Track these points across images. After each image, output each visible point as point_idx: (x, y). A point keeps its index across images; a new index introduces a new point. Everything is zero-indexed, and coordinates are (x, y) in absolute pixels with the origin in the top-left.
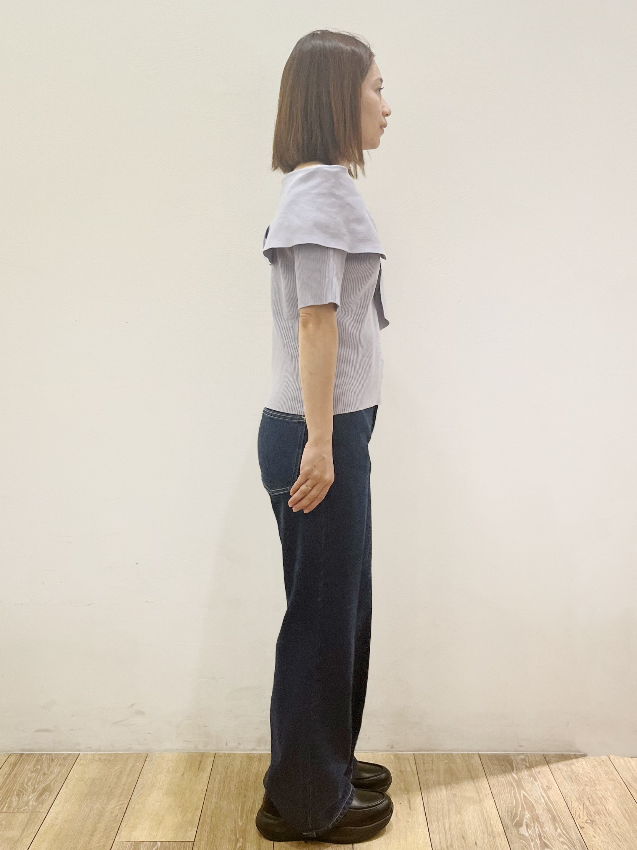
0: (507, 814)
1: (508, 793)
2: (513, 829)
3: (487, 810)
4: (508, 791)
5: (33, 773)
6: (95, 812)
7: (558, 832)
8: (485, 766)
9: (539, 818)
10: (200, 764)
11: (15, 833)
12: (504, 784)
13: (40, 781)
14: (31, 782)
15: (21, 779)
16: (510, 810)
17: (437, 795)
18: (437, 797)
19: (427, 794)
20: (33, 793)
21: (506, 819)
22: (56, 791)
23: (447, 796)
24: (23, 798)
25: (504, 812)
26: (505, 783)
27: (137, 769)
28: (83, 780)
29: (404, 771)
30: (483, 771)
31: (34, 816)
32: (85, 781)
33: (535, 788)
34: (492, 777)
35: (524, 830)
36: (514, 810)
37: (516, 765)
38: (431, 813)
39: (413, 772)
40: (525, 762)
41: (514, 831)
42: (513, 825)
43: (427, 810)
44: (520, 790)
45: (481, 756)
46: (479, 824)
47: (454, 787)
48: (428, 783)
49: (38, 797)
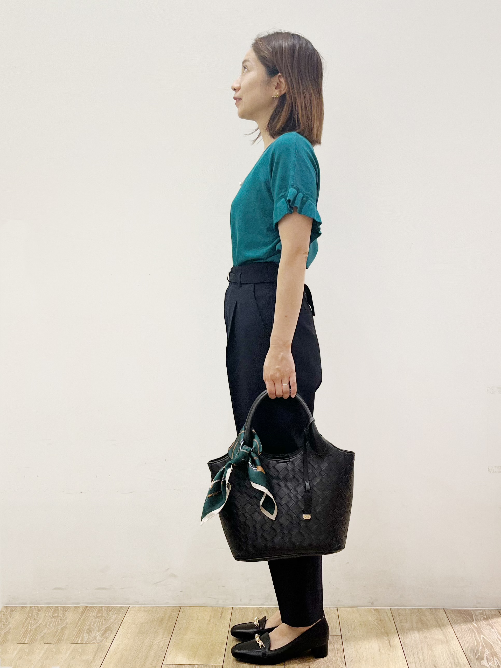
0: (470, 651)
1: (470, 636)
2: (476, 661)
3: (453, 648)
5: (97, 618)
6: (146, 644)
8: (450, 619)
9: (497, 654)
10: (221, 614)
11: (89, 657)
13: (103, 624)
15: (88, 623)
16: (472, 648)
17: (411, 636)
18: (412, 638)
19: (403, 636)
20: (98, 631)
21: (469, 654)
22: (115, 630)
23: (419, 637)
24: (92, 635)
25: (468, 650)
26: (467, 630)
27: (174, 617)
28: (133, 624)
29: (383, 621)
30: (448, 621)
31: (101, 647)
32: (136, 624)
33: (492, 633)
34: (456, 625)
35: (485, 663)
36: (475, 649)
37: (476, 618)
38: (408, 649)
39: (391, 621)
40: (483, 615)
41: (477, 663)
42: (475, 659)
43: (404, 647)
44: (479, 634)
45: (445, 611)
46: (448, 657)
47: (425, 632)
48: (403, 629)
49: (103, 634)
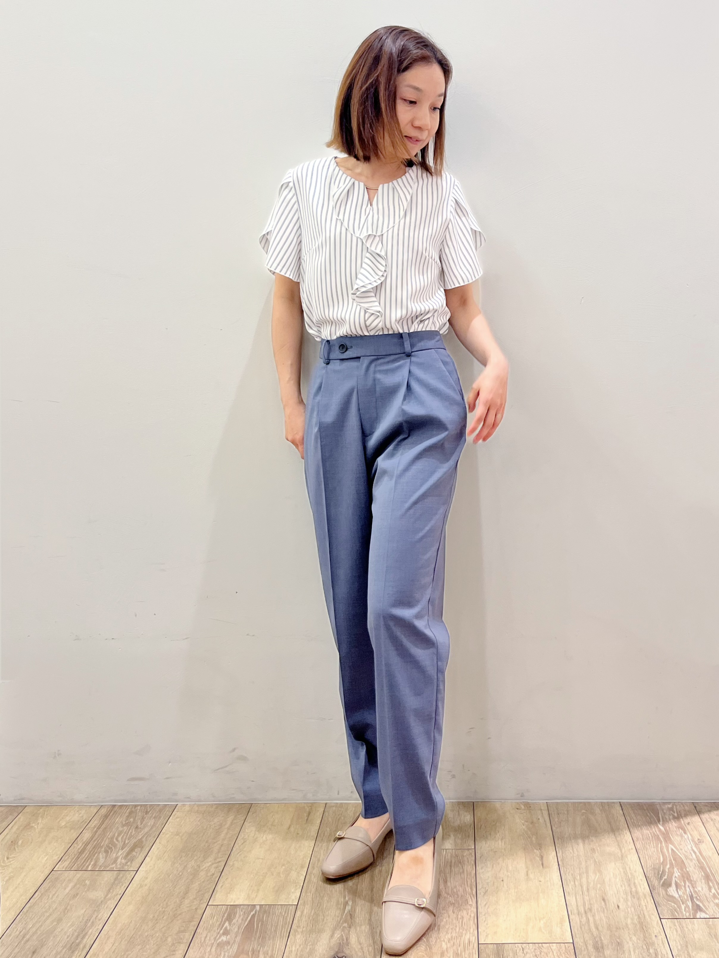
0: (653, 872)
1: (654, 848)
2: (660, 889)
3: (630, 868)
4: (653, 845)
5: (125, 826)
6: (189, 871)
7: (713, 892)
8: (627, 817)
9: (690, 877)
10: (308, 815)
11: (98, 894)
12: (649, 837)
13: (131, 836)
14: (121, 836)
15: (110, 834)
16: (656, 867)
17: (573, 850)
18: (573, 852)
19: (560, 848)
20: (122, 849)
21: (653, 877)
22: (148, 847)
23: (584, 851)
24: (111, 855)
25: (650, 870)
26: (650, 836)
27: (238, 822)
28: (178, 834)
29: (536, 823)
30: (624, 822)
31: (120, 876)
32: (181, 835)
33: (685, 841)
34: (635, 828)
35: (674, 891)
36: (660, 868)
37: (663, 815)
38: (566, 871)
39: (546, 824)
40: (672, 811)
41: (662, 891)
42: (660, 885)
43: (562, 868)
44: (667, 843)
45: (621, 805)
46: (622, 883)
47: (593, 841)
48: (563, 837)
49: (128, 854)
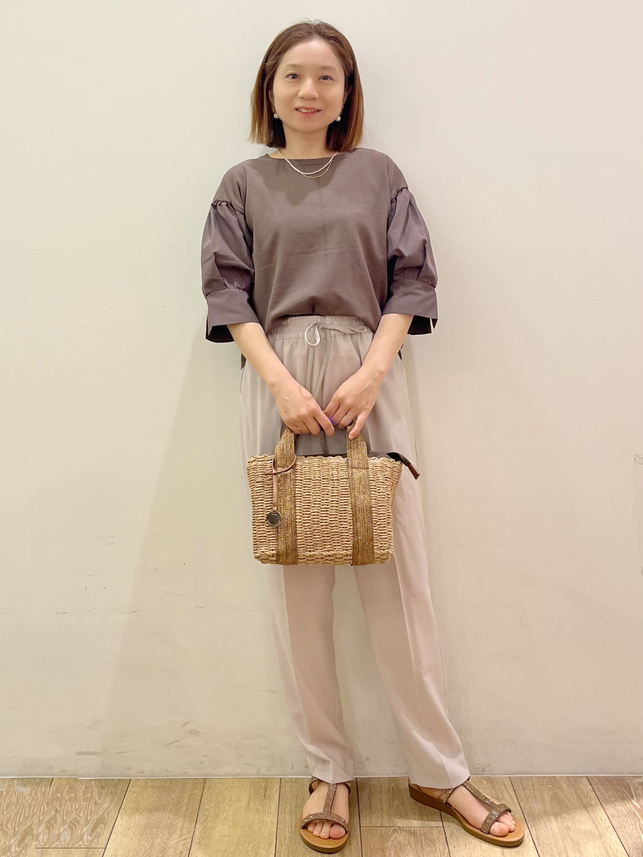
0: (636, 852)
1: (632, 825)
3: (610, 848)
4: (631, 823)
5: (84, 801)
8: (598, 794)
10: (265, 792)
12: (625, 814)
13: (92, 811)
14: (82, 812)
16: (639, 847)
17: (546, 828)
18: (547, 830)
19: (534, 827)
20: (86, 825)
22: (111, 823)
24: (77, 832)
25: (632, 849)
26: (625, 812)
27: (196, 798)
28: (138, 811)
30: (595, 798)
31: (91, 853)
32: (141, 811)
34: (609, 805)
37: (636, 791)
39: (513, 800)
43: (539, 847)
45: (590, 779)
47: (565, 817)
48: (533, 814)
49: (93, 831)
